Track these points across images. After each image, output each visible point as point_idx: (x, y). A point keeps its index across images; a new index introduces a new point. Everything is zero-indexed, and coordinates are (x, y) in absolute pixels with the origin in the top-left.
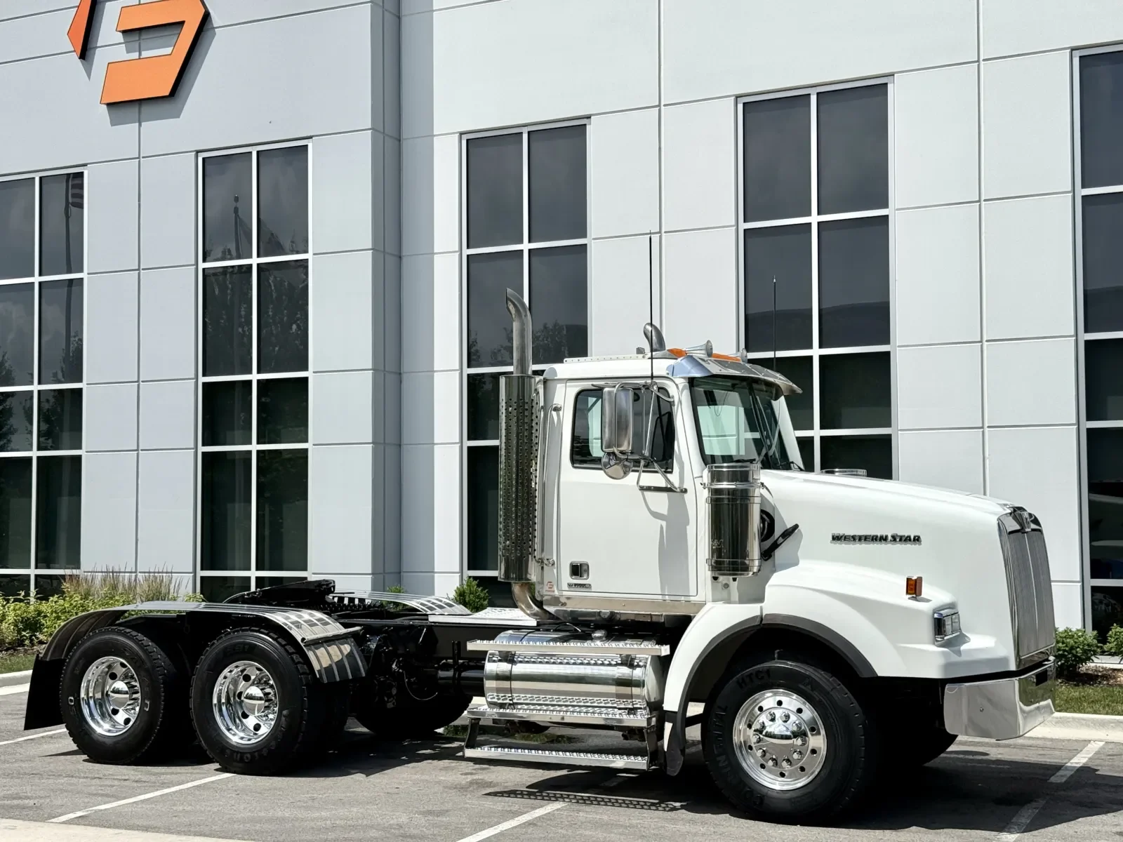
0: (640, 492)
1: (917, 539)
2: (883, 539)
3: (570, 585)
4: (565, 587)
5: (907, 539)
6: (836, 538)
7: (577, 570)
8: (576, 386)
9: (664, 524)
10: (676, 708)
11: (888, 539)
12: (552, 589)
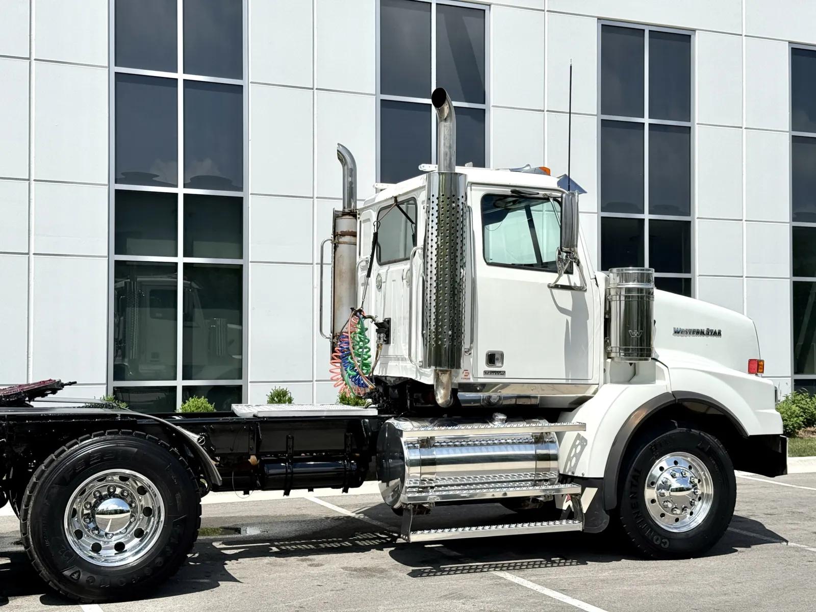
0: (549, 290)
3: (486, 373)
4: (481, 374)
5: (715, 333)
6: (677, 332)
7: (492, 358)
8: (482, 190)
9: (569, 318)
10: (601, 474)
11: (705, 332)
12: (468, 377)
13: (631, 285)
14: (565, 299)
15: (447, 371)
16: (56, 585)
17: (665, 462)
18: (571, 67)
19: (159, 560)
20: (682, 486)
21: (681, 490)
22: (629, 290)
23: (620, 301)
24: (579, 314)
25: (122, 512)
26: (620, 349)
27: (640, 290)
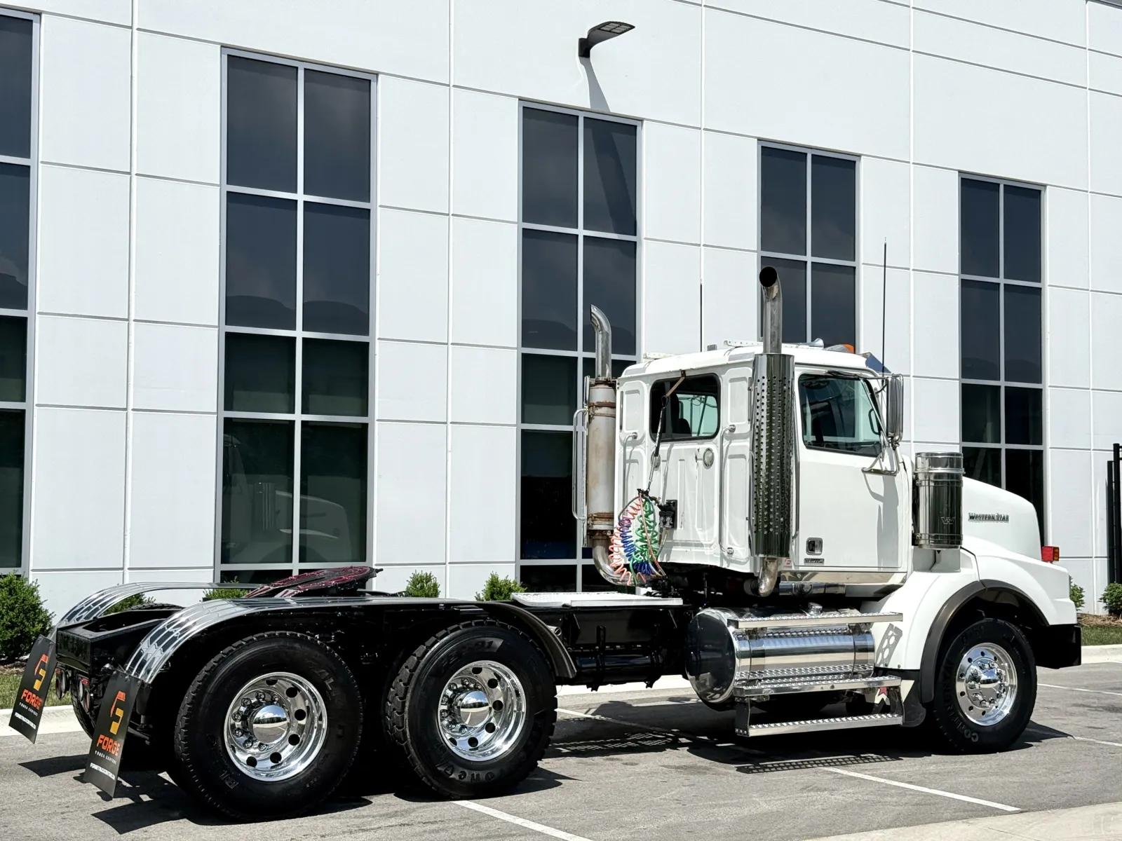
0: (862, 474)
2: (993, 519)
3: (807, 560)
4: (802, 562)
6: (972, 517)
8: (801, 370)
9: (881, 504)
10: (917, 667)
11: (995, 518)
12: (790, 565)
13: (940, 470)
14: (877, 482)
15: (775, 559)
16: (429, 780)
17: (974, 652)
18: (885, 245)
20: (989, 678)
21: (988, 682)
22: (938, 476)
23: (929, 486)
24: (889, 499)
26: (929, 536)
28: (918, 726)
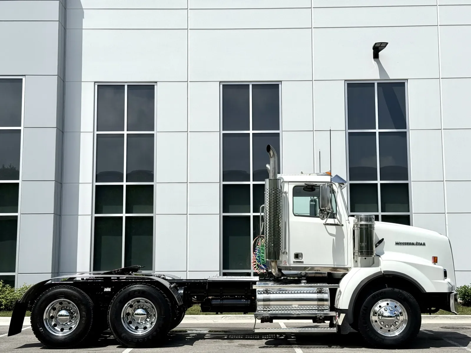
0: (324, 226)
1: (424, 244)
2: (413, 244)
3: (294, 262)
4: (292, 262)
5: (421, 244)
6: (397, 244)
7: (297, 256)
8: (294, 184)
9: (334, 238)
10: (347, 308)
11: (415, 244)
12: (286, 264)
13: (363, 223)
14: (333, 230)
15: (274, 261)
17: (383, 303)
19: (155, 333)
20: (391, 315)
21: (391, 317)
22: (361, 225)
23: (358, 230)
24: (339, 236)
25: (144, 314)
26: (358, 251)
27: (366, 225)
28: (347, 334)
